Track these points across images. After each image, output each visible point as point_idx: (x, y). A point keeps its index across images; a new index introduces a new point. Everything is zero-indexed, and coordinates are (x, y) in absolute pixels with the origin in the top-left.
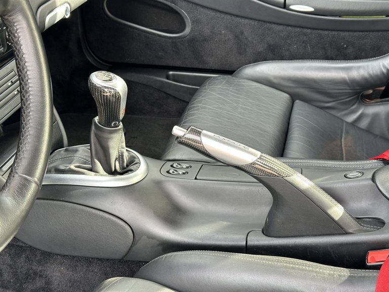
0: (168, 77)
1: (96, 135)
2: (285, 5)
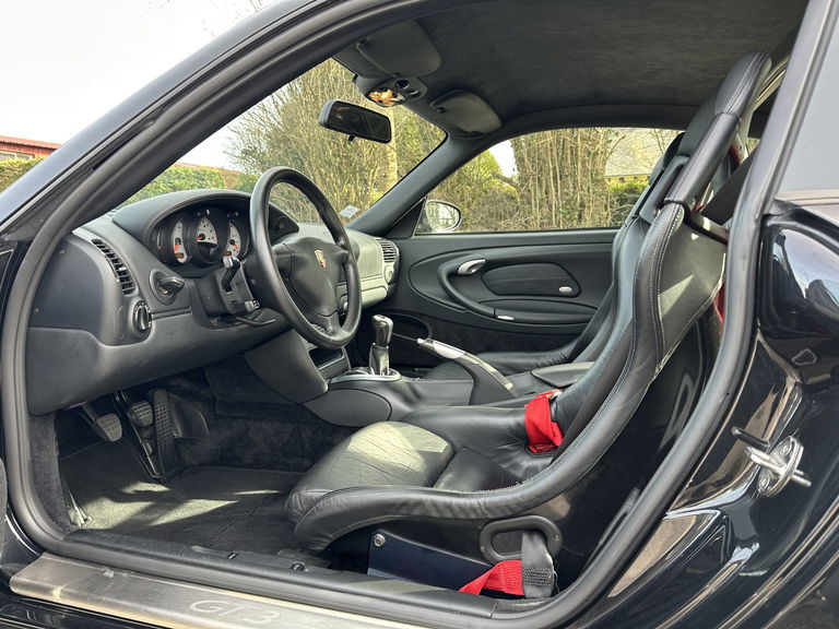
2: (495, 317)
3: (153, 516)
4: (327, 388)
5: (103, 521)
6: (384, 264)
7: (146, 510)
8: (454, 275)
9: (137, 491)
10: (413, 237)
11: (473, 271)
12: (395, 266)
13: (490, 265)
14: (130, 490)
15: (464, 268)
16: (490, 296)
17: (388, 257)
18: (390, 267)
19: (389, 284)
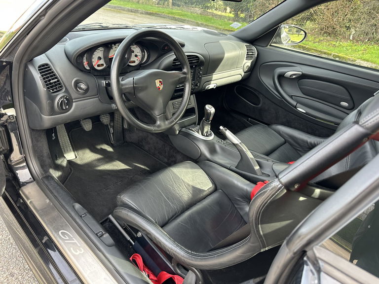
0: (248, 120)
1: (202, 123)
2: (295, 107)
3: (99, 164)
4: (177, 132)
5: (82, 159)
6: (245, 61)
7: (99, 160)
8: (281, 77)
9: (101, 148)
10: (268, 46)
11: (294, 77)
12: (252, 63)
13: (304, 76)
14: (99, 147)
15: (289, 74)
16: (300, 94)
17: (249, 56)
18: (248, 63)
19: (245, 73)
